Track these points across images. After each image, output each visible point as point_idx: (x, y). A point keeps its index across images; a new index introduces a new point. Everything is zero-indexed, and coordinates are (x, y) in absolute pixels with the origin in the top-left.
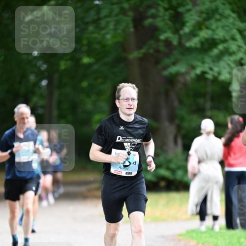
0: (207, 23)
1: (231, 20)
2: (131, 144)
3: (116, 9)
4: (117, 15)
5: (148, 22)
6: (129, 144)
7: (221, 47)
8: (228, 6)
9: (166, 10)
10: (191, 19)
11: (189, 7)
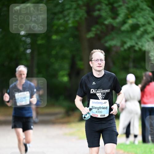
0: (132, 14)
1: (147, 12)
2: (102, 94)
3: (75, 5)
4: (75, 9)
5: (96, 13)
6: (100, 94)
7: (142, 29)
8: (145, 3)
9: (107, 5)
10: (122, 12)
11: (121, 3)
